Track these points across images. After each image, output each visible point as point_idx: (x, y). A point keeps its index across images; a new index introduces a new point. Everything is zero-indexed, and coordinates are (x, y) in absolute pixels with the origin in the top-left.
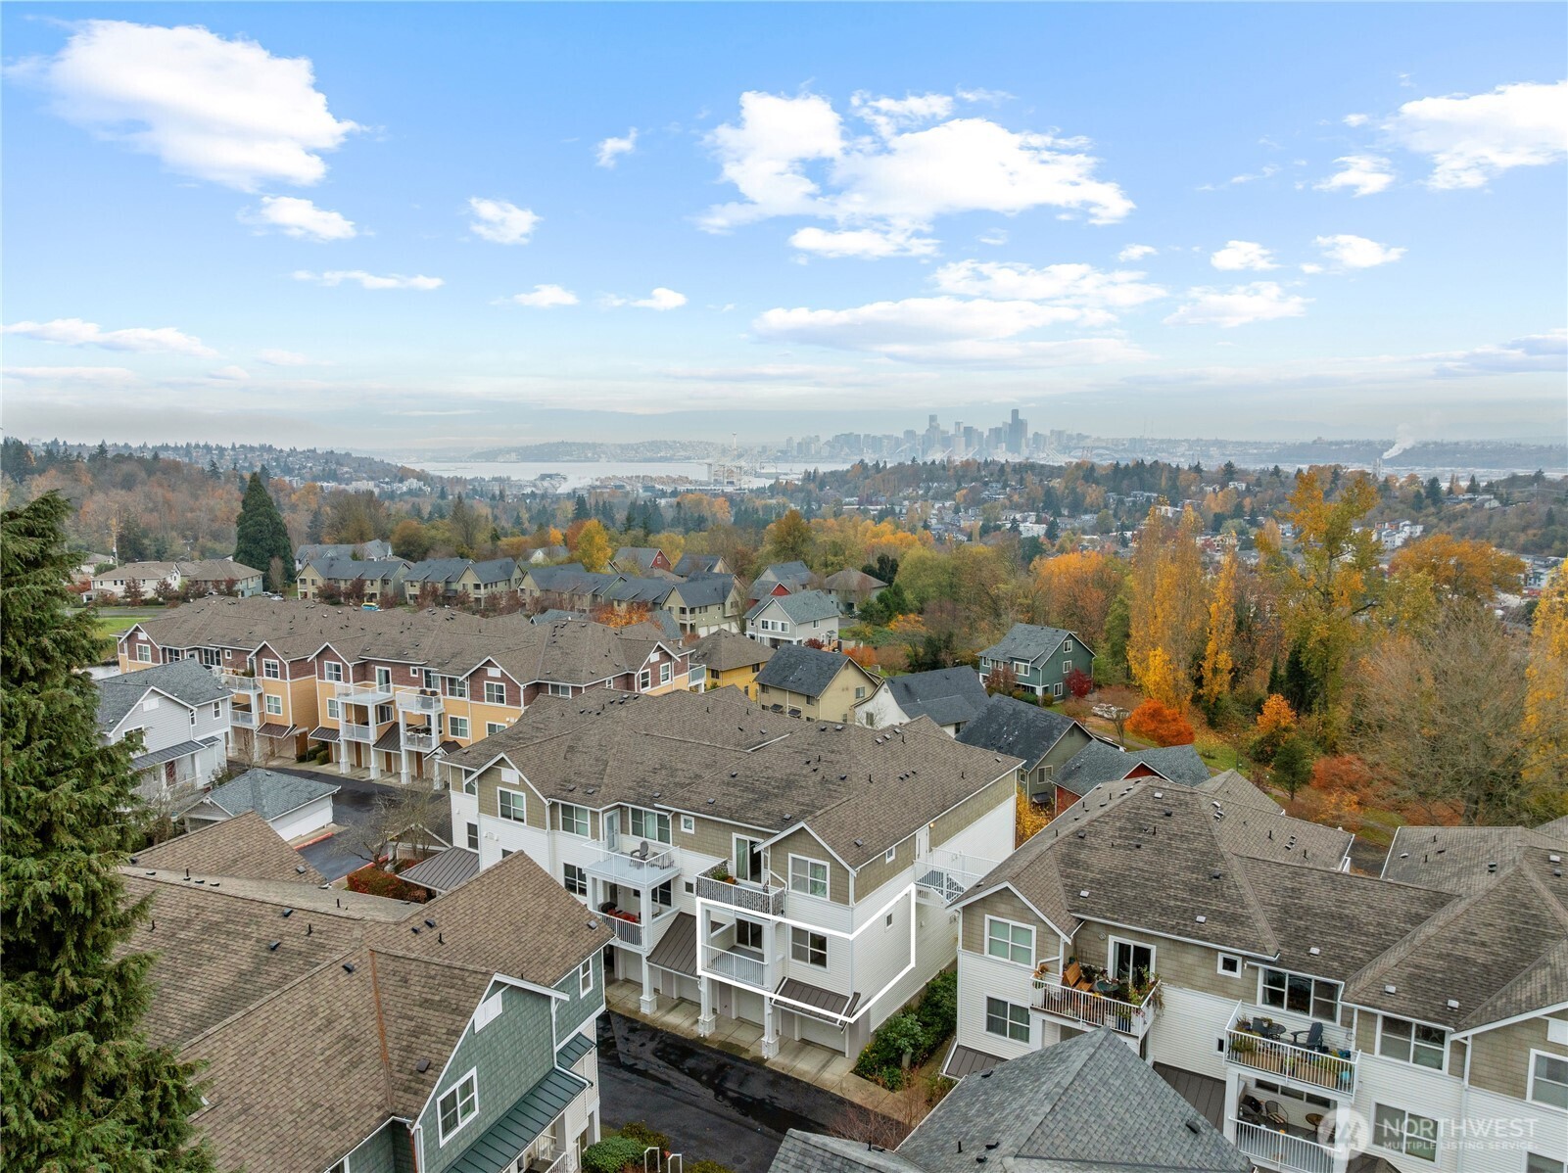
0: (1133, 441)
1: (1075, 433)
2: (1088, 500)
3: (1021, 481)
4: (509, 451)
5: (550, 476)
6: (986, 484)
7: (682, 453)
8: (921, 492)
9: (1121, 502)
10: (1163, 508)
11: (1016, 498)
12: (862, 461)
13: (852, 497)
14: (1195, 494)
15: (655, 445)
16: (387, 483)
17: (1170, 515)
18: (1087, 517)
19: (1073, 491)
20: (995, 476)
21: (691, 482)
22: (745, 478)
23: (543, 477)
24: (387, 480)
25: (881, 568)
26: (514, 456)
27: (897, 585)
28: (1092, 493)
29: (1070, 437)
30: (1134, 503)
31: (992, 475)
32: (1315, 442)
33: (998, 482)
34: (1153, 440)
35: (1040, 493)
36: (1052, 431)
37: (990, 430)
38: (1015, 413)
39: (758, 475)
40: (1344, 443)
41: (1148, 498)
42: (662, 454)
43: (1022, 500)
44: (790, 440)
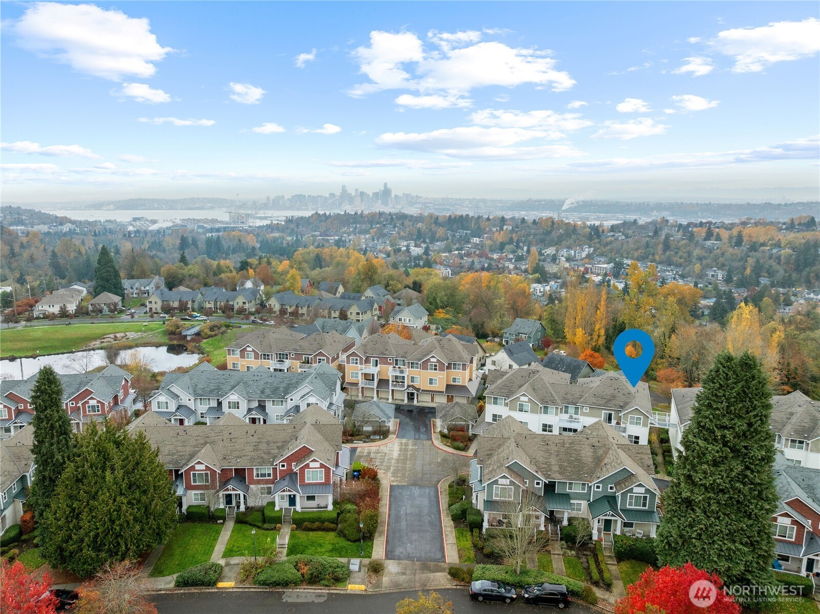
0: (443, 199)
1: (415, 195)
2: (438, 234)
3: (403, 224)
4: (109, 203)
5: (139, 219)
6: (385, 225)
7: (209, 205)
8: (351, 230)
9: (454, 236)
10: (475, 239)
11: (402, 233)
12: (316, 213)
13: (316, 232)
14: (488, 231)
15: (193, 200)
16: (55, 226)
18: (438, 243)
19: (430, 230)
20: (389, 221)
21: (220, 222)
22: (251, 220)
23: (135, 219)
25: (414, 286)
28: (440, 231)
29: (412, 197)
30: (461, 236)
31: (387, 220)
32: (528, 201)
33: (390, 224)
34: (452, 199)
35: (416, 232)
36: (403, 194)
37: (373, 193)
38: (386, 184)
40: (542, 201)
42: (198, 205)
43: (405, 235)
44: (268, 198)
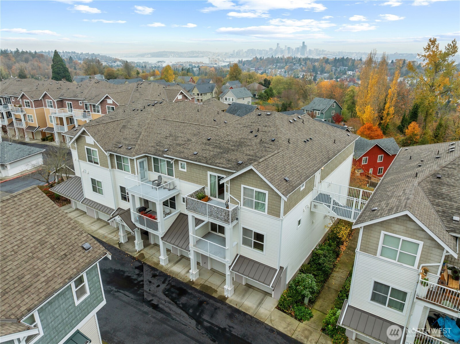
0: (339, 52)
1: (321, 50)
2: (326, 69)
3: (306, 63)
4: (148, 54)
5: (161, 62)
6: (294, 64)
7: (201, 55)
8: (274, 67)
9: (336, 70)
10: (349, 72)
11: (304, 68)
12: (256, 57)
13: (253, 68)
14: (359, 67)
15: (193, 52)
16: (110, 63)
17: (351, 74)
18: (326, 74)
19: (322, 66)
20: (298, 62)
21: (204, 64)
22: (220, 63)
23: (159, 62)
24: (110, 62)
25: (265, 83)
26: (149, 56)
27: (271, 88)
28: (328, 67)
29: (320, 51)
30: (340, 70)
31: (296, 61)
32: (395, 54)
33: (298, 63)
34: (345, 52)
35: (312, 67)
36: (315, 49)
37: (296, 48)
38: (304, 43)
39: (224, 62)
40: (404, 54)
41: (345, 69)
42: (195, 55)
43: (306, 69)
44: (234, 51)
